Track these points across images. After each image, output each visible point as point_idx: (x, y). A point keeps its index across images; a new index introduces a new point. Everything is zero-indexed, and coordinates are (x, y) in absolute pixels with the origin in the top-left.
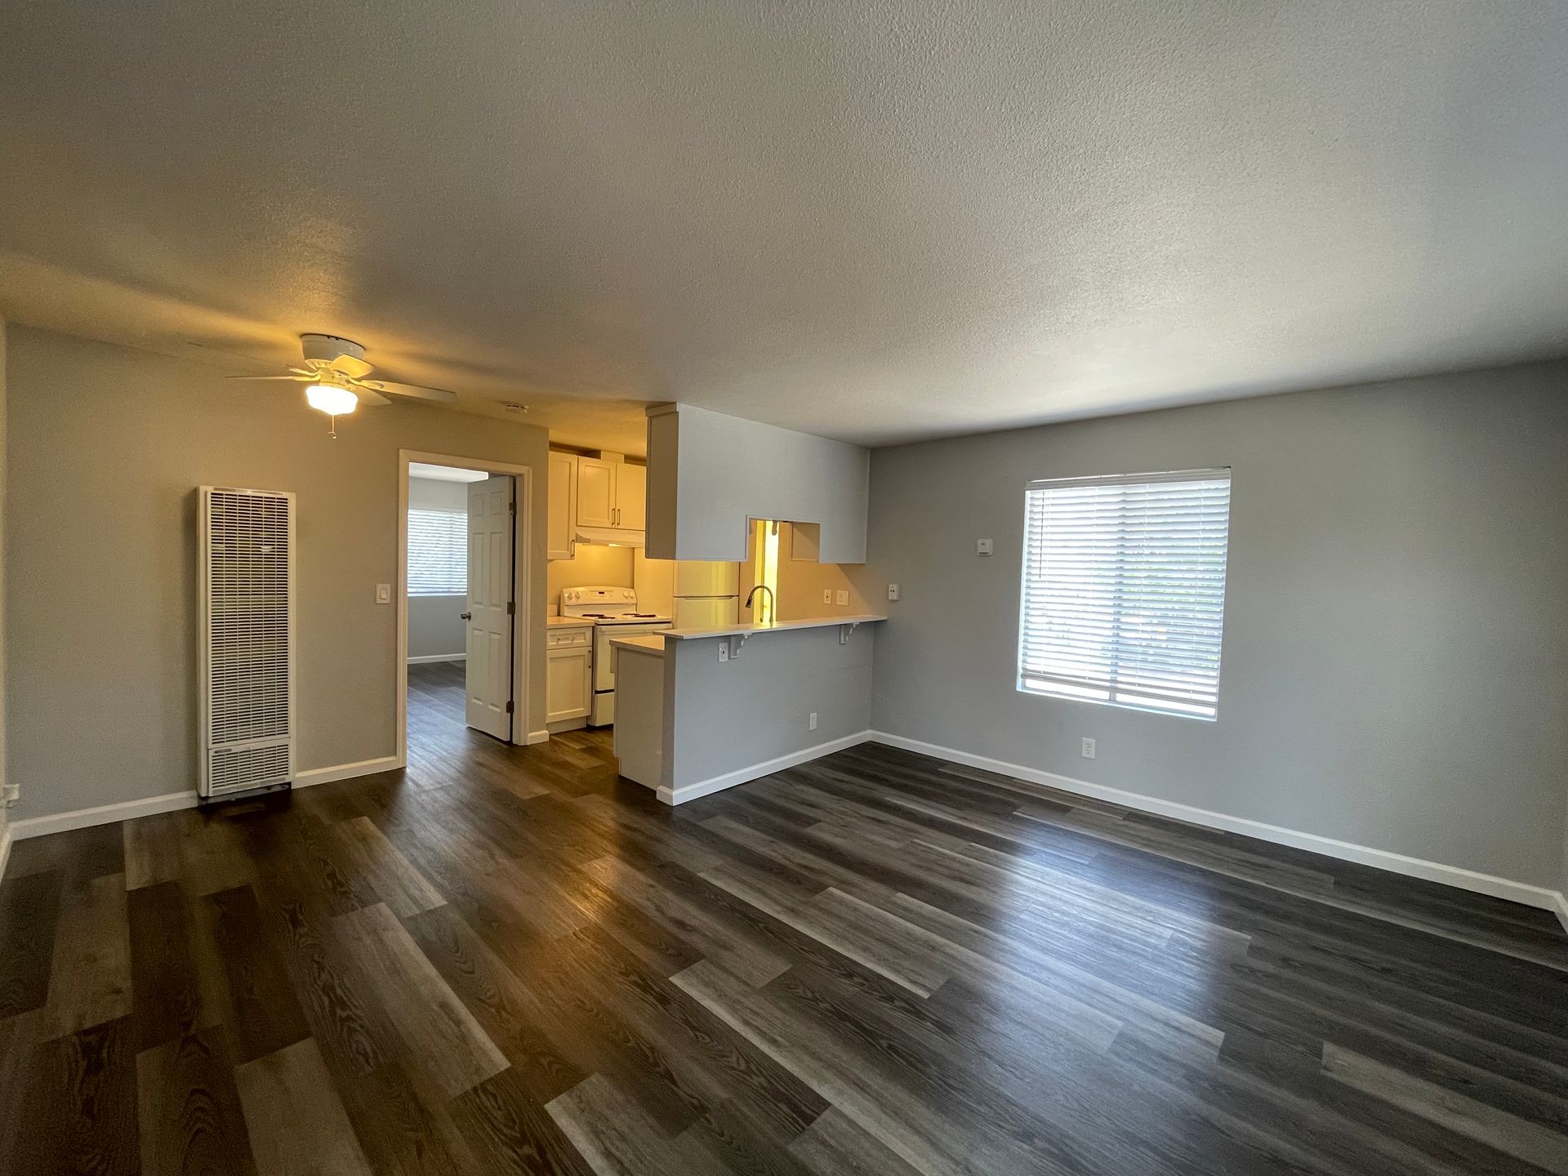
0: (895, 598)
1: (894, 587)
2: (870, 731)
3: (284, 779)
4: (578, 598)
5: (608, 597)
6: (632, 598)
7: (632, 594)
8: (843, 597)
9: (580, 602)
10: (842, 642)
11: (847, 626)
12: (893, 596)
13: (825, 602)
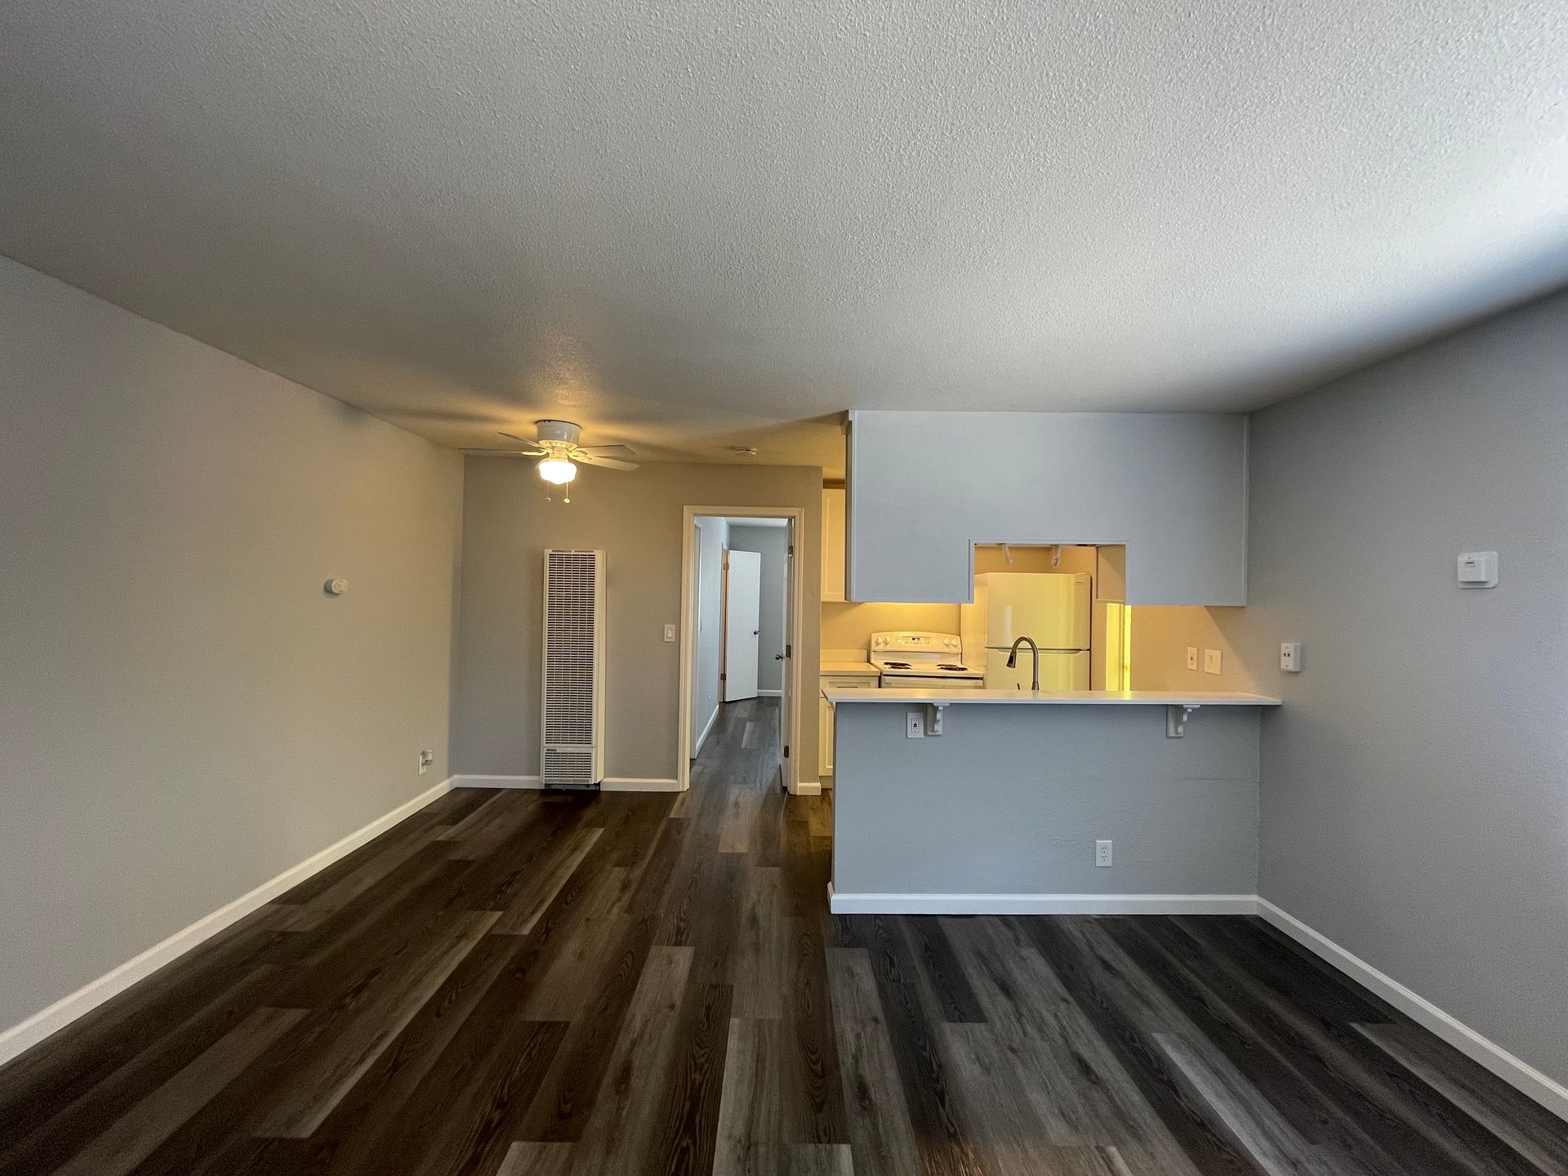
0: (1291, 668)
1: (1288, 647)
2: (1255, 898)
3: (588, 781)
4: (887, 644)
5: (923, 645)
6: (955, 646)
7: (956, 641)
8: (1213, 661)
9: (888, 648)
10: (1172, 734)
11: (1178, 709)
12: (1288, 664)
13: (1189, 667)
